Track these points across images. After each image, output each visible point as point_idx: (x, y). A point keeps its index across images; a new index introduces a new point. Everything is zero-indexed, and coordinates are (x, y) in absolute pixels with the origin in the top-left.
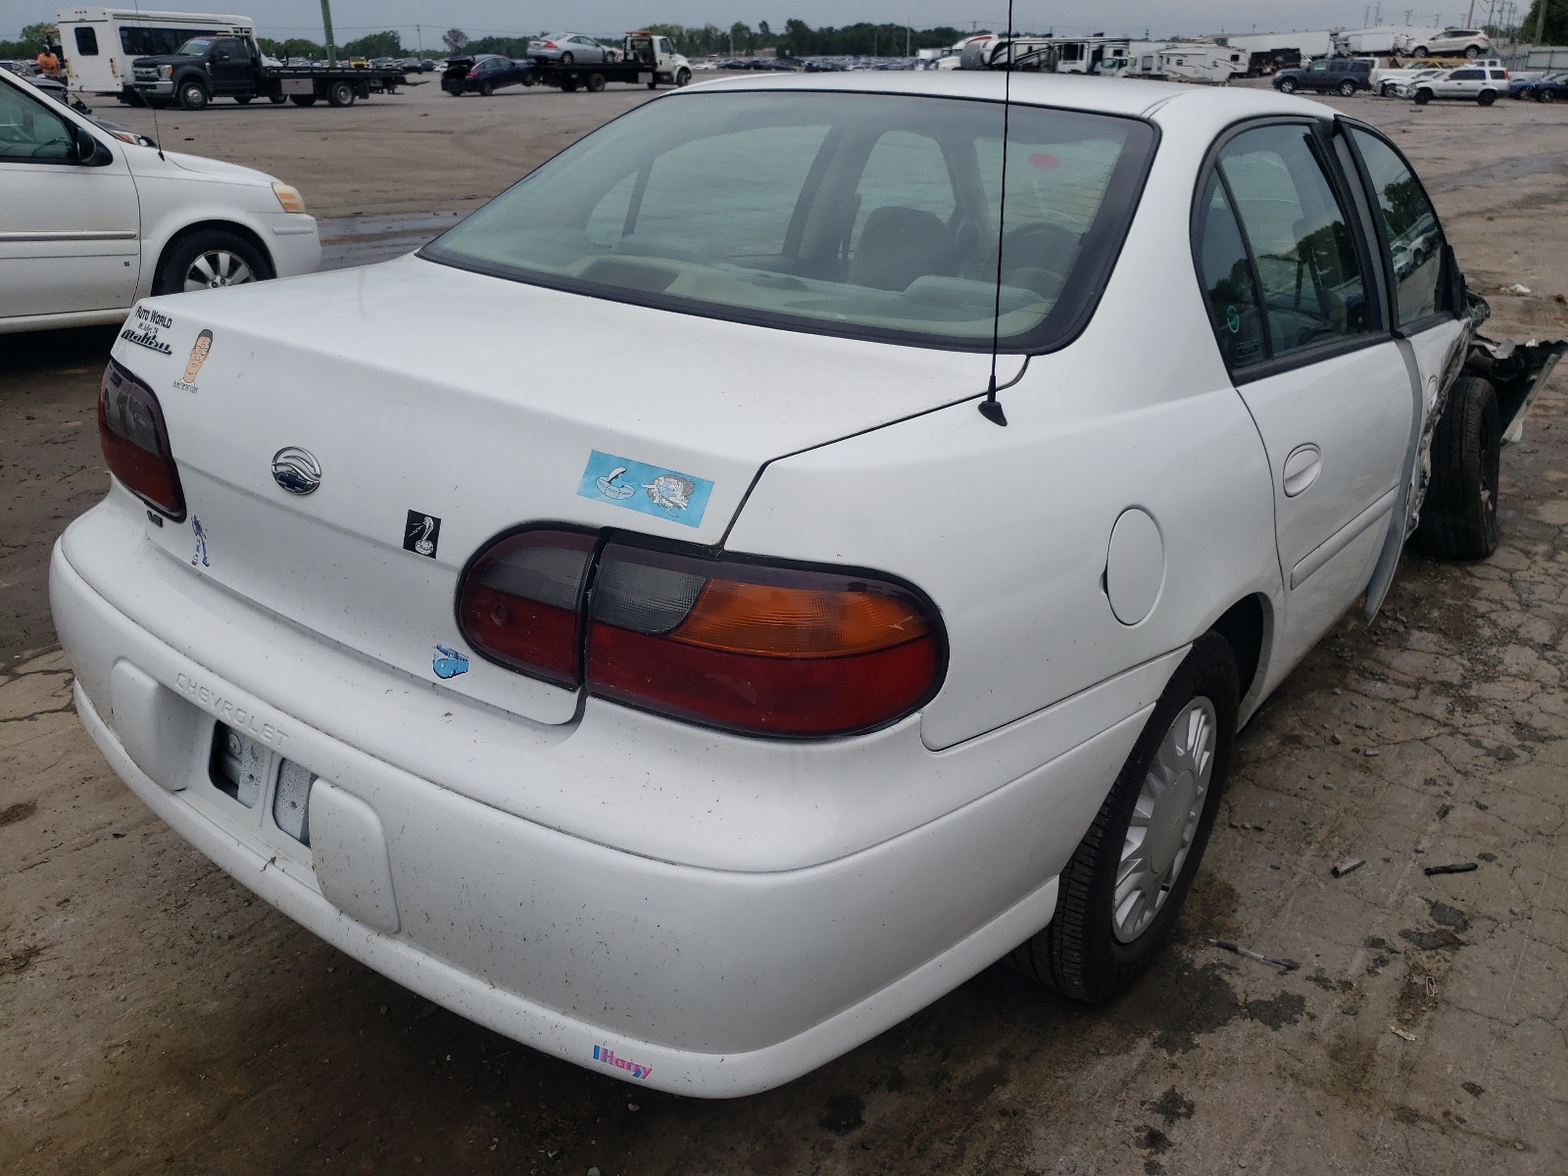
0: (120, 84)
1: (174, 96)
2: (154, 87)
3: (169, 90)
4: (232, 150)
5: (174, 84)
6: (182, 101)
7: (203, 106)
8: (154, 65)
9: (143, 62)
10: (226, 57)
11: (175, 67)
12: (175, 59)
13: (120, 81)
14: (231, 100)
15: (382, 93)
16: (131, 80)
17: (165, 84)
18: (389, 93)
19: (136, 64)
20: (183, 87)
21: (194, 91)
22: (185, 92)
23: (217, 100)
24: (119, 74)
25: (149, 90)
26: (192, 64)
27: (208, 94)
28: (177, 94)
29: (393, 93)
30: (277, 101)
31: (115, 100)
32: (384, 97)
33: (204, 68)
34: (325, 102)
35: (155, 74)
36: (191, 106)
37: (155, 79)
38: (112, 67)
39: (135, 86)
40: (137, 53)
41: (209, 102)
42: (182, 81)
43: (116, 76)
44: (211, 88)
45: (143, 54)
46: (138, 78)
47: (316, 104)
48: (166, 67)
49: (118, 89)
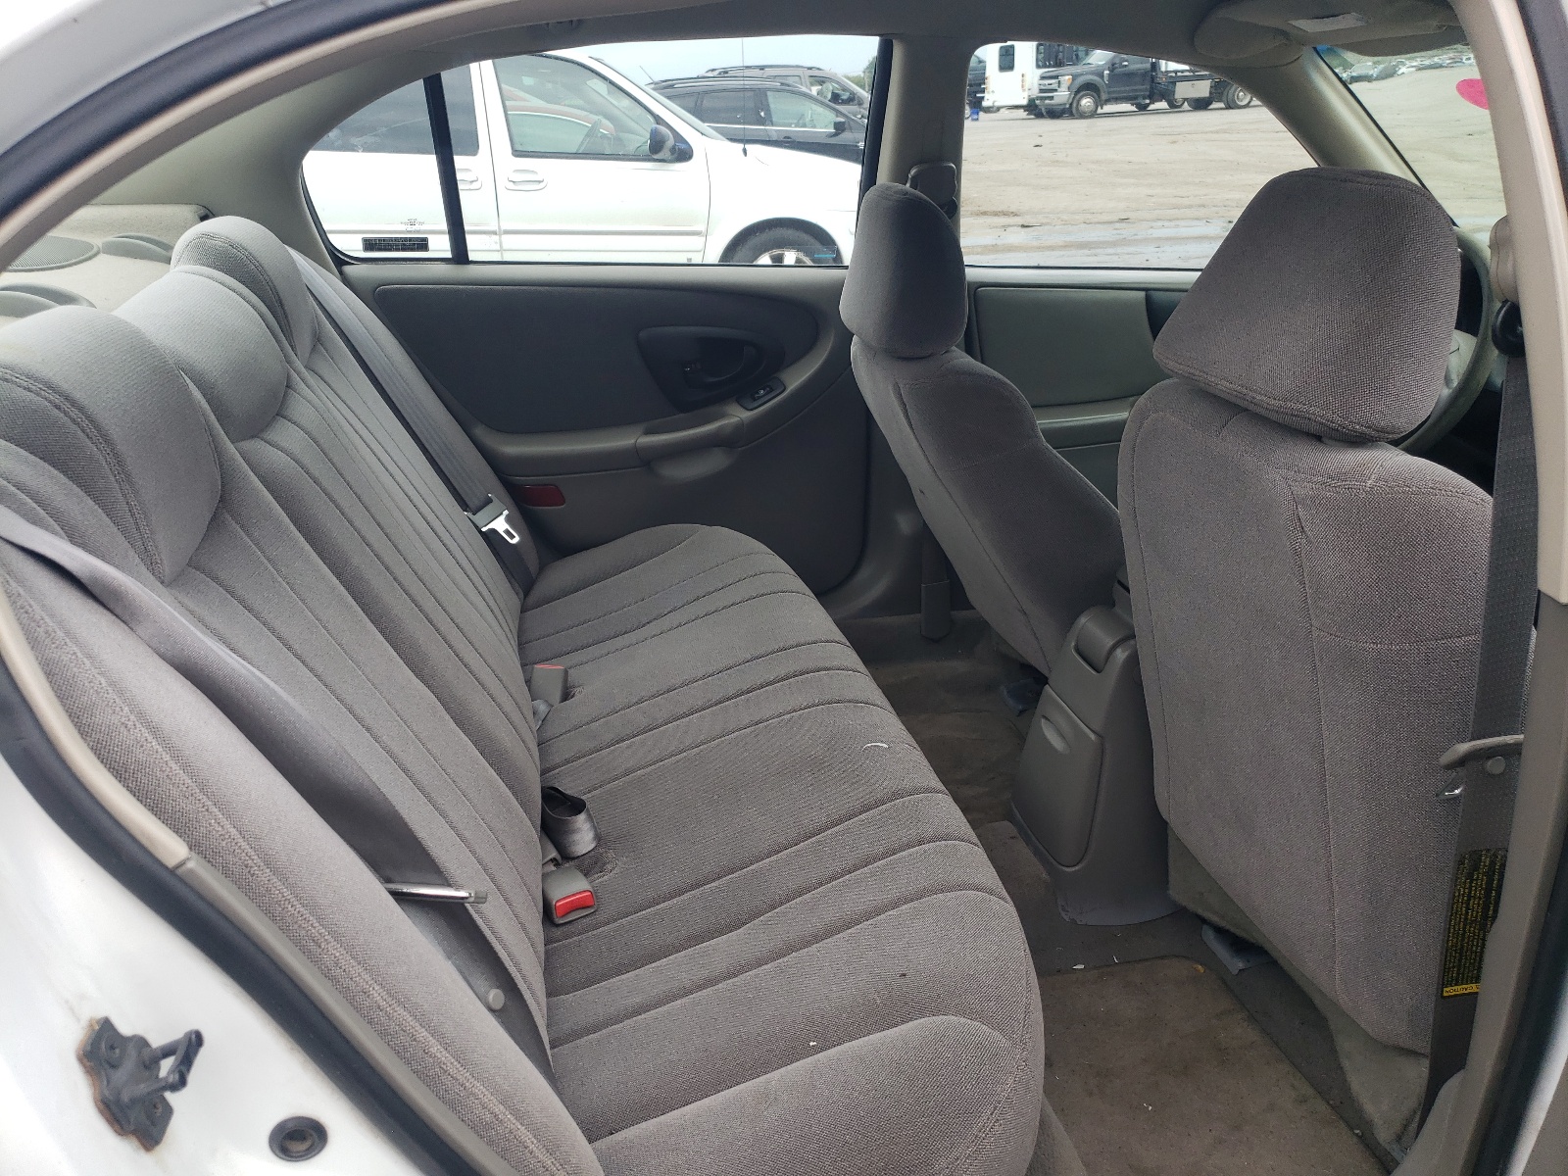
0: (1026, 97)
1: (1068, 106)
2: (1052, 98)
3: (1064, 100)
4: (1067, 156)
5: (1071, 94)
6: (1074, 110)
7: (1093, 115)
8: (1056, 77)
9: (1048, 74)
10: (1126, 63)
11: (1075, 77)
12: (1078, 69)
13: (1026, 95)
14: (1127, 107)
16: (1035, 93)
17: (1062, 96)
20: (1077, 98)
21: (1088, 100)
22: (1079, 103)
23: (1108, 108)
24: (1026, 87)
25: (1047, 102)
26: (1092, 73)
27: (1099, 103)
28: (1071, 104)
30: (1174, 106)
31: (1022, 113)
33: (1101, 76)
34: (1222, 105)
35: (1055, 86)
36: (1082, 116)
37: (1056, 90)
38: (1023, 81)
39: (1038, 98)
40: (1045, 66)
41: (1099, 111)
42: (1077, 92)
43: (1024, 90)
44: (1104, 96)
45: (1049, 67)
46: (1041, 91)
47: (1211, 107)
48: (1067, 77)
49: (1025, 102)
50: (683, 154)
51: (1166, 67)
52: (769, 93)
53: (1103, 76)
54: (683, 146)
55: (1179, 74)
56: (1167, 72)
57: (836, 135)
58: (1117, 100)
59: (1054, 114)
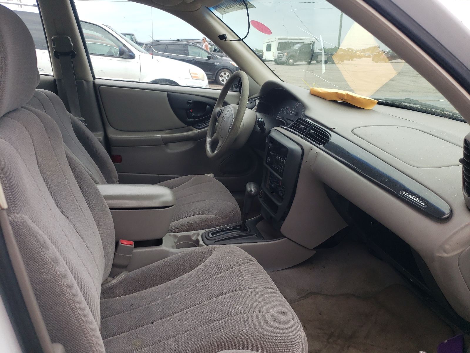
1: (285, 62)
2: (281, 59)
3: (284, 60)
5: (286, 59)
6: (287, 63)
7: (293, 65)
8: (283, 53)
10: (304, 49)
11: (288, 53)
12: (289, 51)
13: (274, 58)
15: (349, 60)
16: (277, 57)
17: (284, 59)
18: (351, 61)
19: (279, 54)
20: (288, 59)
21: (292, 60)
22: (289, 61)
23: (298, 63)
24: (274, 56)
25: (280, 60)
26: (294, 52)
28: (287, 61)
29: (353, 61)
30: (317, 62)
31: (273, 63)
32: (350, 62)
33: (296, 52)
34: (331, 63)
36: (290, 65)
37: (282, 57)
38: (273, 54)
39: (277, 59)
40: (280, 50)
41: (295, 64)
42: (289, 57)
43: (273, 57)
44: (296, 60)
45: (282, 50)
46: (278, 57)
47: (328, 63)
48: (286, 53)
49: (274, 60)
50: (132, 56)
51: (316, 51)
52: (188, 46)
53: (297, 53)
54: (132, 54)
55: (319, 53)
56: (316, 52)
57: (208, 60)
58: (301, 60)
59: (282, 63)
